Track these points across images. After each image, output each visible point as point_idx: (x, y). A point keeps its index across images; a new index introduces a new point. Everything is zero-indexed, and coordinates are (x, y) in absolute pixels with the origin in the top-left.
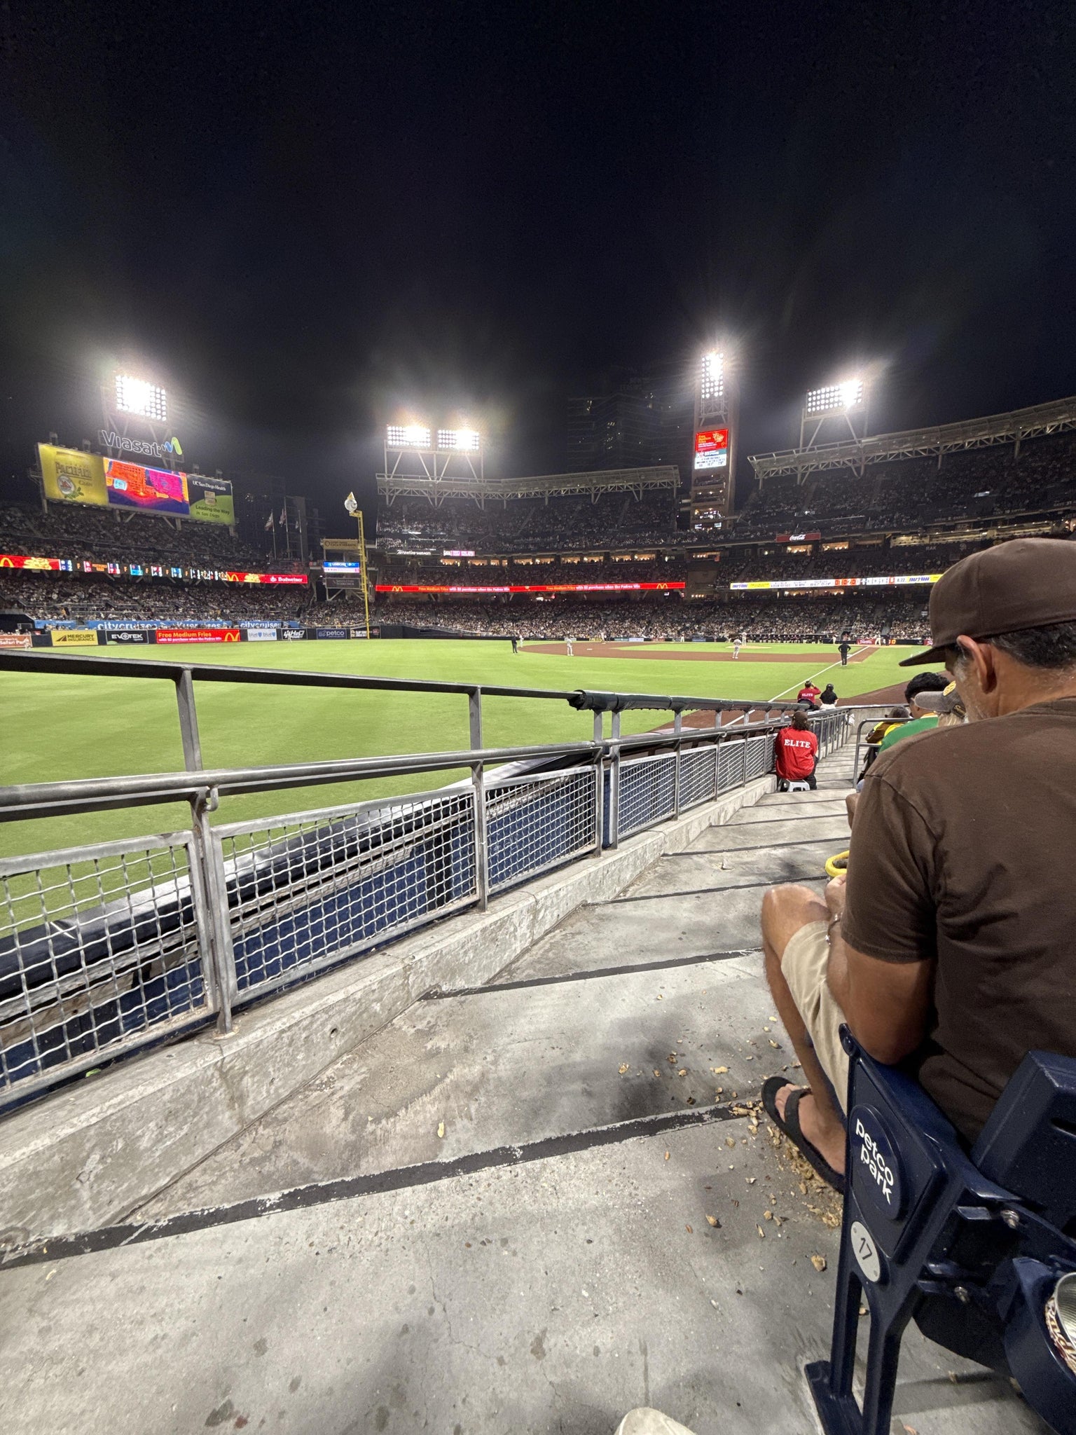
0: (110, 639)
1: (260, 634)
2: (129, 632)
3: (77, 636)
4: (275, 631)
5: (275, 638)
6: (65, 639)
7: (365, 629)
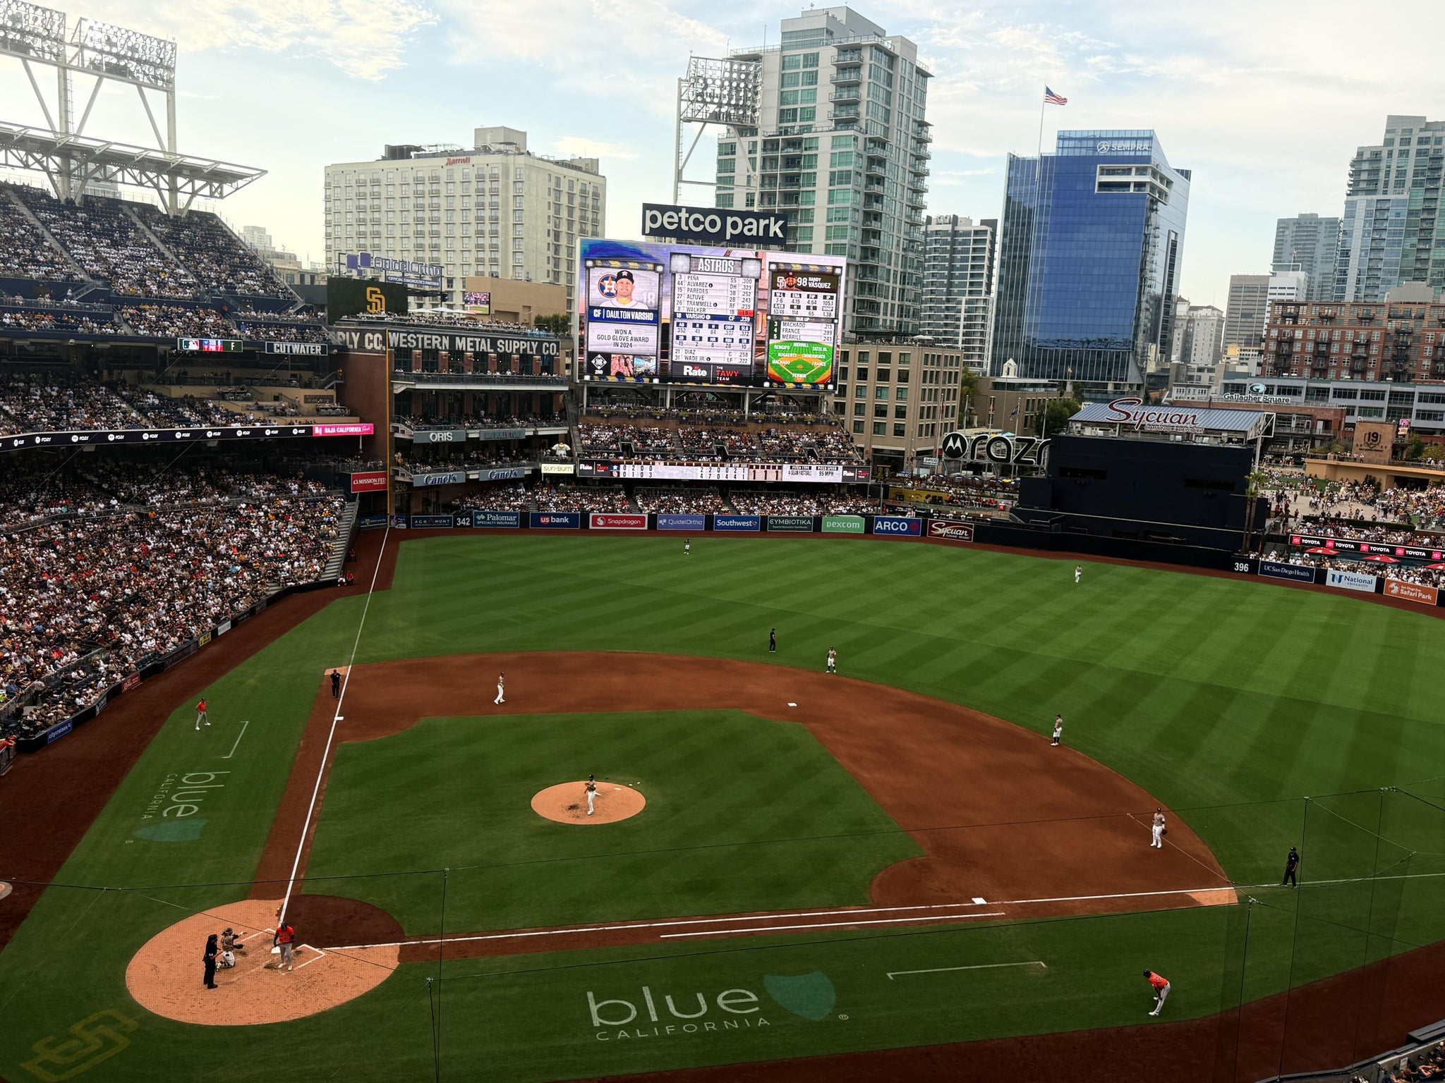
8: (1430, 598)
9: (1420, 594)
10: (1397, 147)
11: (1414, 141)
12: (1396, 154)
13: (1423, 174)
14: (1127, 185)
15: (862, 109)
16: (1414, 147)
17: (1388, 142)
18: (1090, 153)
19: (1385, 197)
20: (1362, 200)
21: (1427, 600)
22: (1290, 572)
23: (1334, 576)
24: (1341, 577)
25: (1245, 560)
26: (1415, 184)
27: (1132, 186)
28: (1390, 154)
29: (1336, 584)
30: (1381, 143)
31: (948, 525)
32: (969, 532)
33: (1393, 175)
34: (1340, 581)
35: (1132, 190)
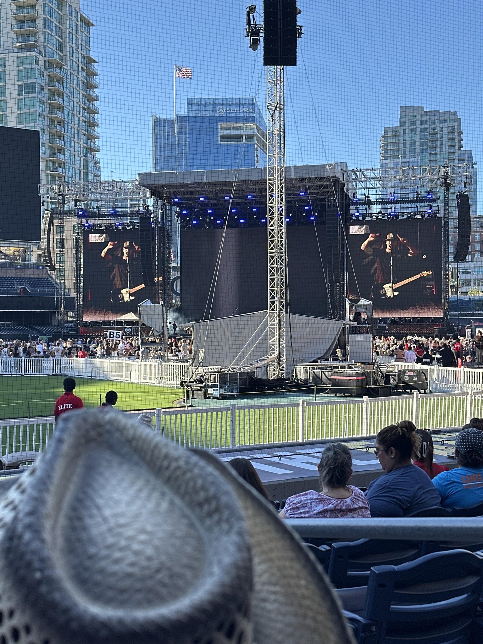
10: (408, 127)
11: (418, 122)
12: (408, 132)
13: (427, 143)
14: (239, 137)
15: (40, 37)
16: (418, 126)
17: (402, 124)
18: (212, 114)
19: (405, 160)
20: (391, 163)
26: (422, 151)
27: (244, 137)
28: (405, 131)
30: (398, 124)
33: (408, 146)
35: (244, 141)
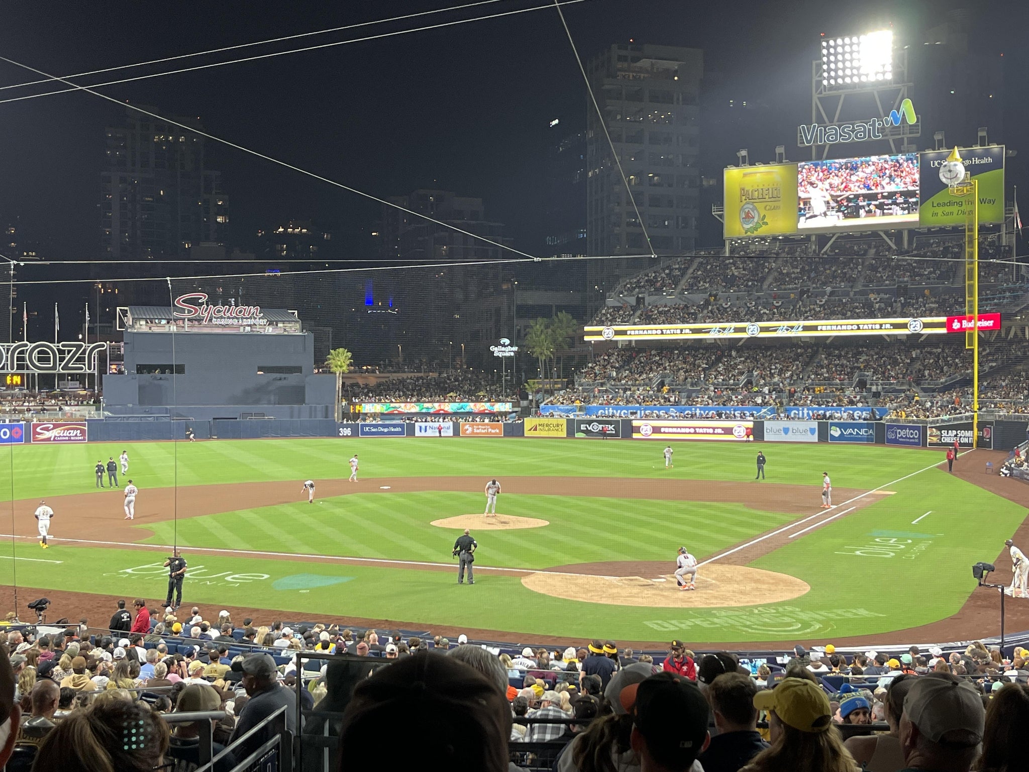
0: (580, 431)
1: (786, 431)
2: (600, 422)
3: (547, 425)
4: (815, 424)
5: (815, 438)
6: (536, 429)
7: (969, 427)
8: (498, 431)
9: (490, 430)
21: (496, 433)
22: (386, 430)
23: (421, 427)
24: (426, 427)
25: (347, 426)
29: (423, 434)
31: (56, 426)
32: (82, 432)
34: (426, 431)
